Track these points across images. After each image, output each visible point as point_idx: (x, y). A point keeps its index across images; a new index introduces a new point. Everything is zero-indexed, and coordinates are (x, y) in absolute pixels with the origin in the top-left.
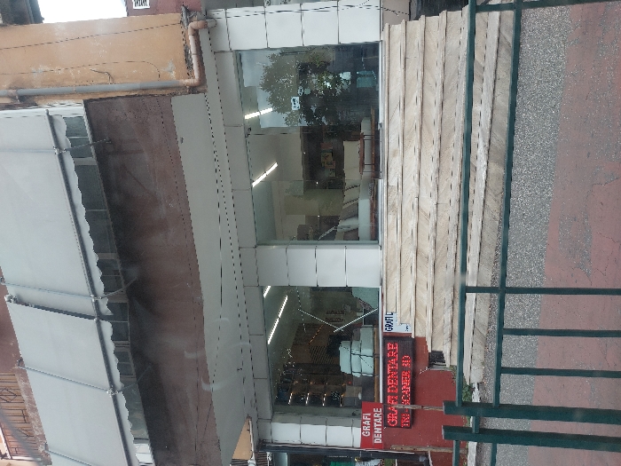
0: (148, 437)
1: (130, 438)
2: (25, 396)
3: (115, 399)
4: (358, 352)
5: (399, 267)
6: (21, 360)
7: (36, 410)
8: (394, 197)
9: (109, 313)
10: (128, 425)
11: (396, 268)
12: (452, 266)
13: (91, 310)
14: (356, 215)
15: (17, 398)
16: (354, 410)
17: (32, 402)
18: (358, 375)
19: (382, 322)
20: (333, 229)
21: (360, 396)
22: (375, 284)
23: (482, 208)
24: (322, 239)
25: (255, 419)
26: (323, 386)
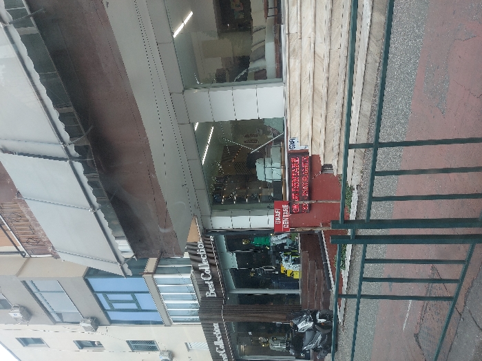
0: (124, 235)
1: (112, 238)
2: (28, 217)
3: (96, 214)
4: (270, 165)
5: (299, 103)
6: (19, 192)
7: (39, 225)
8: (294, 43)
9: (78, 155)
10: (109, 231)
11: (297, 103)
12: (341, 102)
13: (63, 153)
14: (263, 57)
15: (23, 218)
16: (268, 204)
17: (35, 220)
18: (271, 182)
19: (287, 143)
20: (245, 71)
21: (272, 195)
22: (280, 115)
23: (366, 52)
24: (237, 80)
25: (199, 215)
26: (245, 191)
